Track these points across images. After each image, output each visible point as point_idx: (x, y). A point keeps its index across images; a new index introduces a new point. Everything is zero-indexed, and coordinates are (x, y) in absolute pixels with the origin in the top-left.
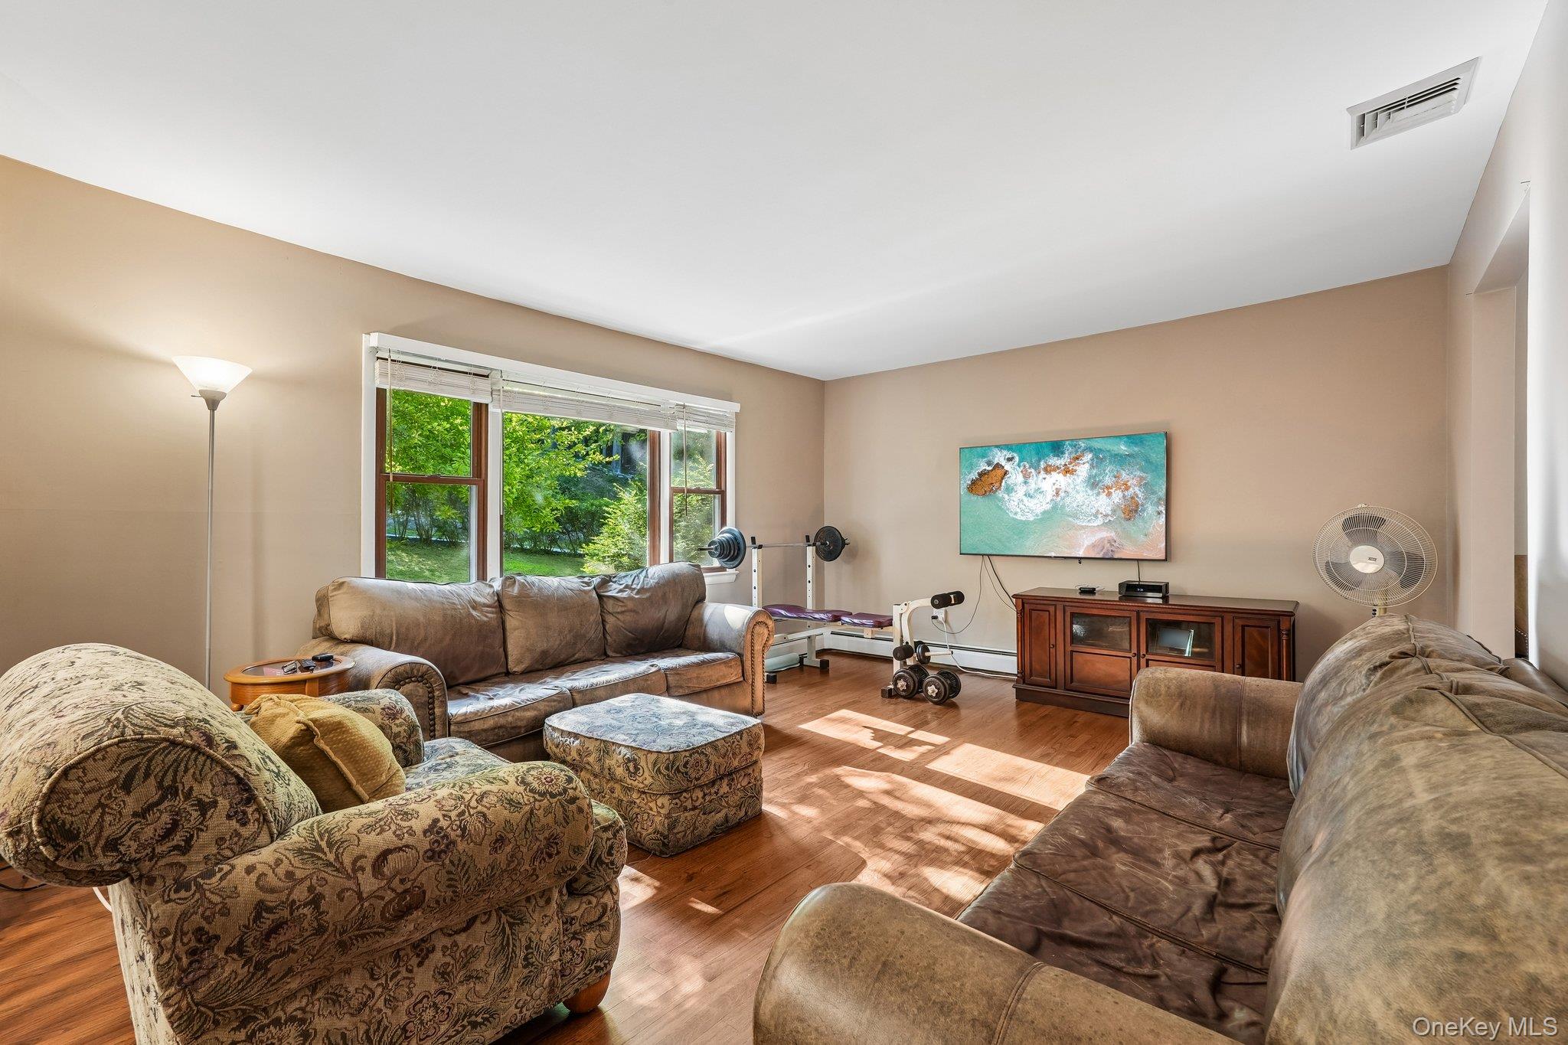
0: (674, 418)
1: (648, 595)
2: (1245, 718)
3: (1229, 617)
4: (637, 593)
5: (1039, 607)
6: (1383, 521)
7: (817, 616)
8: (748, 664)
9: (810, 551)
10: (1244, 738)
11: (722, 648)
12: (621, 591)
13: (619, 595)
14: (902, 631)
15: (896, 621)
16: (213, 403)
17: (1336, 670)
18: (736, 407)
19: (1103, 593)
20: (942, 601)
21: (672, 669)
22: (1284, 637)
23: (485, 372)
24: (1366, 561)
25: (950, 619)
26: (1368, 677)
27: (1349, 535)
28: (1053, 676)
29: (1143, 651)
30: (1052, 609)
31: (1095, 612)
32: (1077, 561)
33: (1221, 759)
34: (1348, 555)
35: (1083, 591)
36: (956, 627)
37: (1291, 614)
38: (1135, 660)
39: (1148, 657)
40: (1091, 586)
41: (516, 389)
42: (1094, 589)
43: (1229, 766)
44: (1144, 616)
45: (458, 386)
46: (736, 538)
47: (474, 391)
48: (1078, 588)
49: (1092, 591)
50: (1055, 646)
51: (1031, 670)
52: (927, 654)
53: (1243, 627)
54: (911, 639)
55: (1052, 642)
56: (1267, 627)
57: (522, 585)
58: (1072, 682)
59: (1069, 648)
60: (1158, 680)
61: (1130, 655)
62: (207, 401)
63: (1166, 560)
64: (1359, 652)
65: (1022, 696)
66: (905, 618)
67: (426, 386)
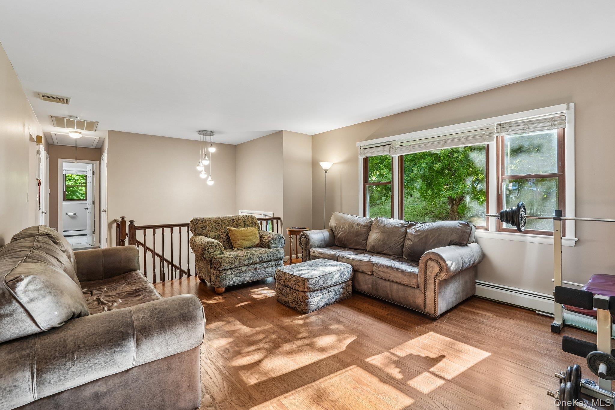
23: (389, 143)
45: (379, 151)
47: (384, 151)
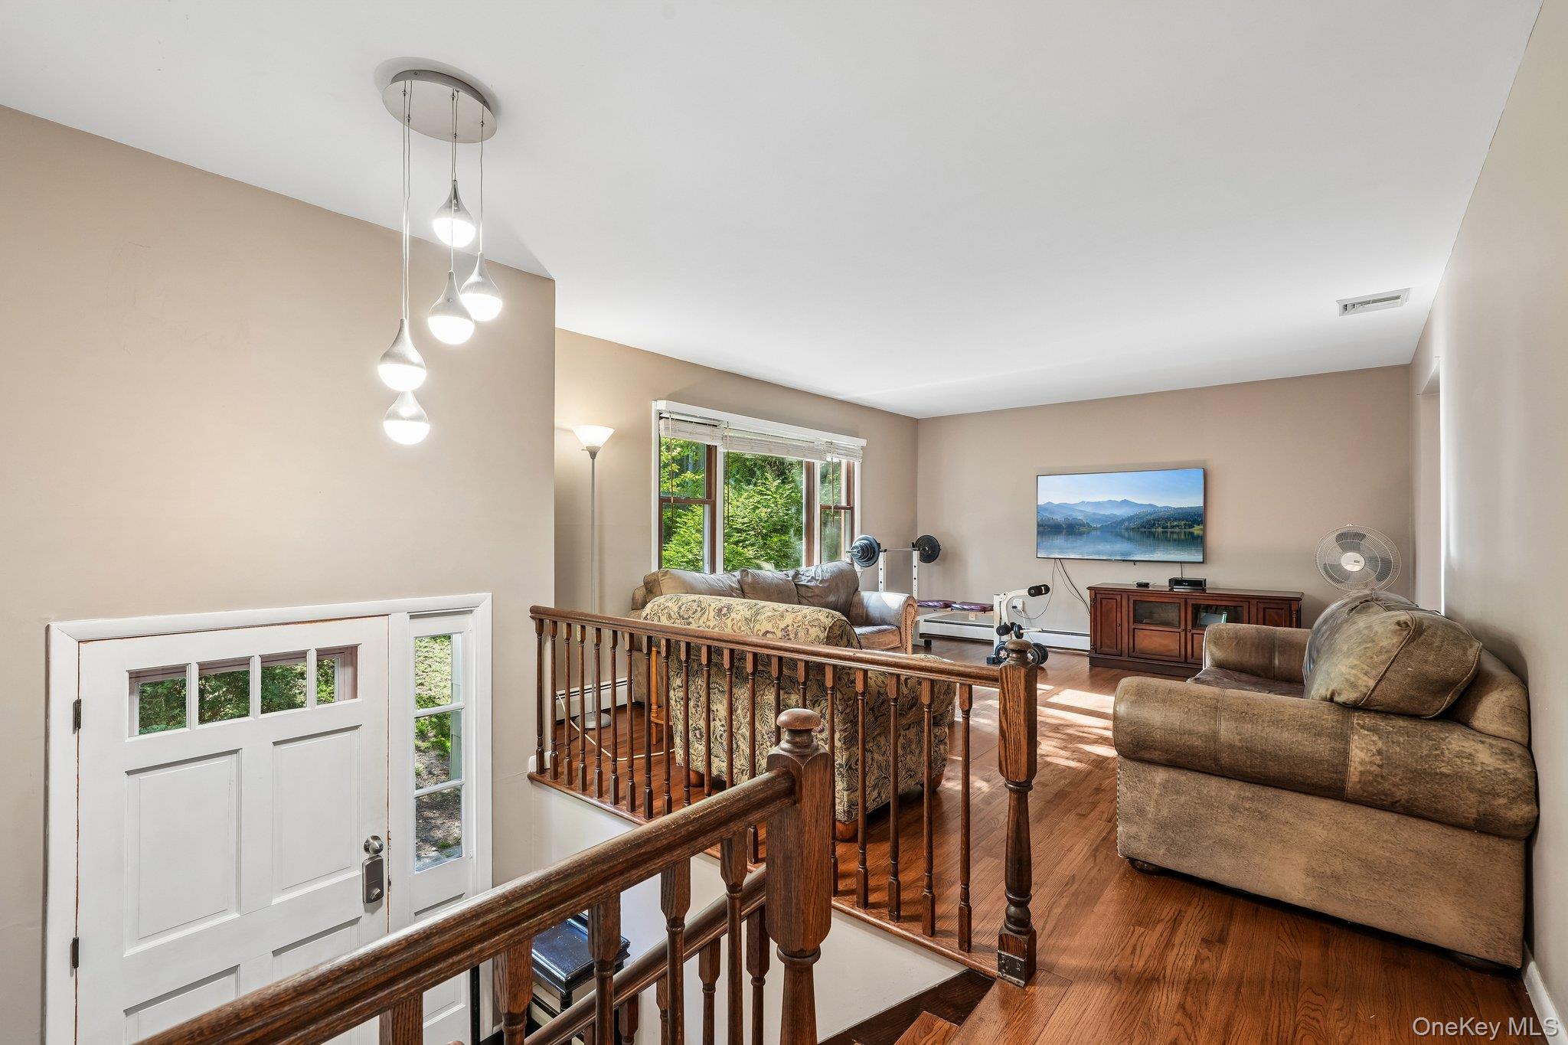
0: (825, 452)
1: (827, 584)
2: (1277, 649)
3: (1254, 602)
4: (820, 583)
5: (1107, 596)
6: (1364, 536)
7: (930, 604)
8: (903, 634)
9: (916, 555)
10: (1277, 662)
11: (883, 622)
12: (809, 581)
13: (809, 584)
14: (1002, 614)
15: (996, 607)
16: (593, 455)
17: (1332, 615)
18: (863, 442)
19: (1154, 586)
20: (1037, 591)
21: (864, 635)
22: (1294, 616)
24: (1352, 563)
25: (1026, 608)
26: (1348, 614)
27: (1340, 545)
28: (1119, 647)
29: (1189, 627)
30: (1118, 598)
31: (1153, 599)
32: (1133, 563)
33: (1262, 674)
34: (1340, 558)
35: (1140, 585)
36: (1030, 614)
37: (1299, 599)
38: (1183, 634)
39: (1194, 631)
40: (1144, 581)
41: (737, 435)
42: (1148, 584)
43: (1267, 677)
44: (1190, 602)
46: (871, 544)
48: (1135, 583)
49: (1146, 585)
50: (1121, 625)
51: (1101, 643)
52: (1021, 631)
53: (1264, 609)
54: (1009, 621)
55: (1119, 622)
56: (1282, 609)
57: (753, 576)
58: (1134, 651)
59: (1132, 626)
60: (1221, 630)
61: (1179, 630)
62: (591, 453)
63: (1203, 563)
64: (1344, 605)
65: (1094, 663)
66: (1004, 605)
67: (687, 435)
